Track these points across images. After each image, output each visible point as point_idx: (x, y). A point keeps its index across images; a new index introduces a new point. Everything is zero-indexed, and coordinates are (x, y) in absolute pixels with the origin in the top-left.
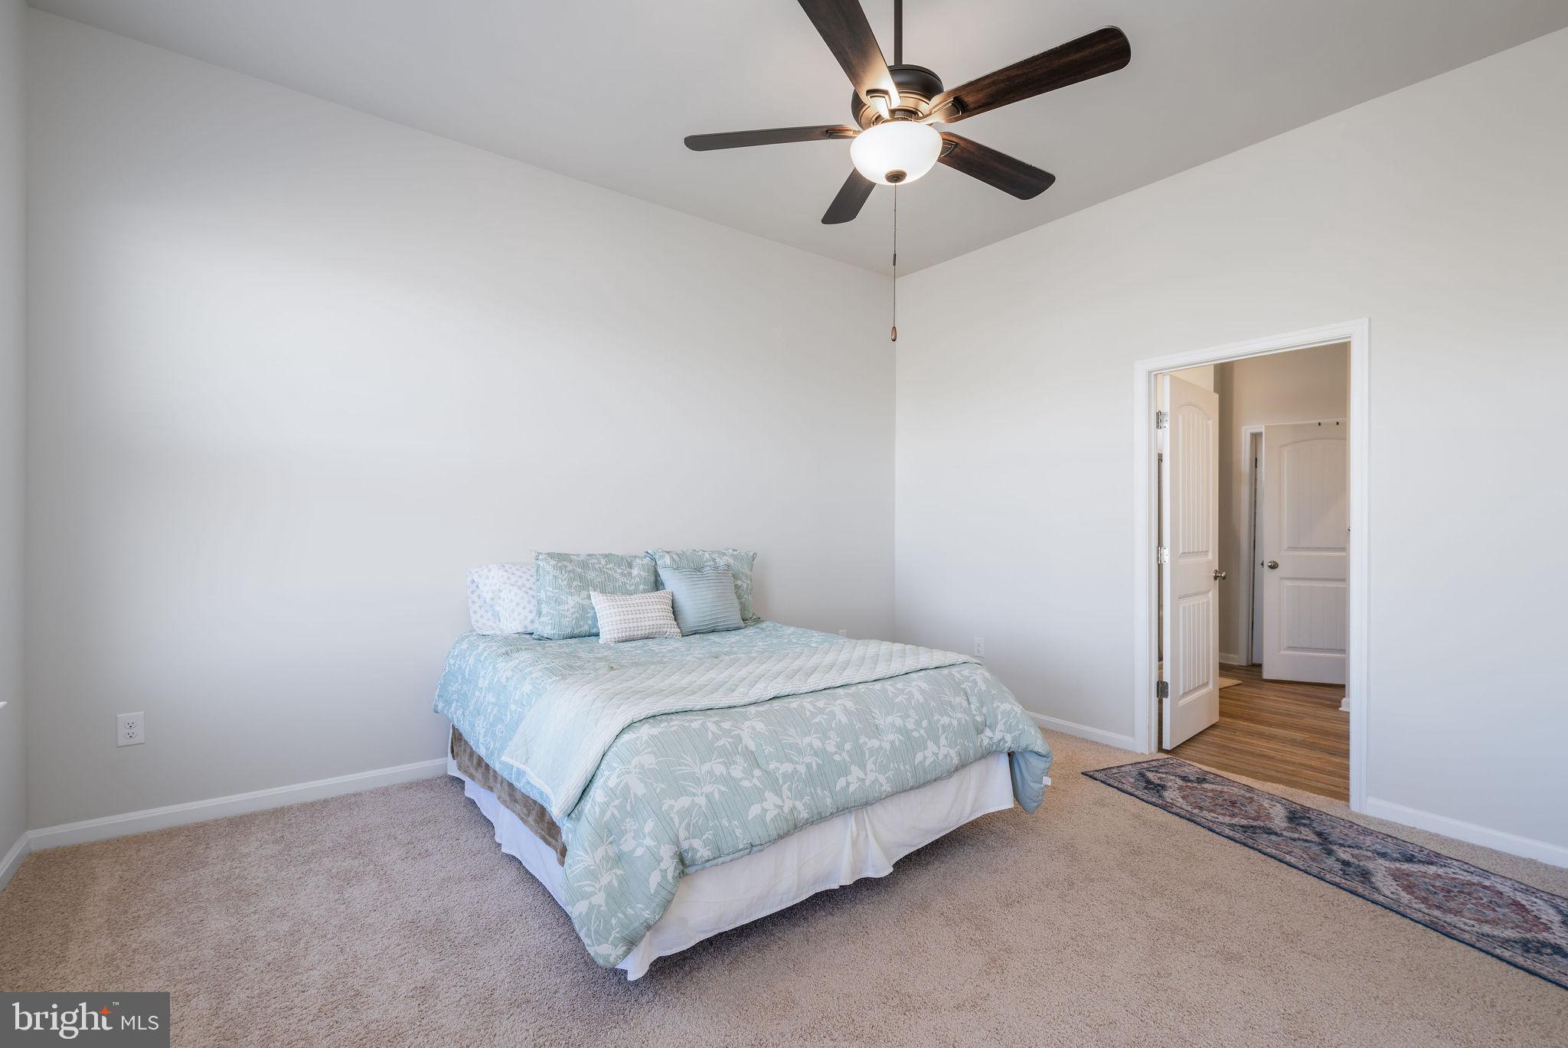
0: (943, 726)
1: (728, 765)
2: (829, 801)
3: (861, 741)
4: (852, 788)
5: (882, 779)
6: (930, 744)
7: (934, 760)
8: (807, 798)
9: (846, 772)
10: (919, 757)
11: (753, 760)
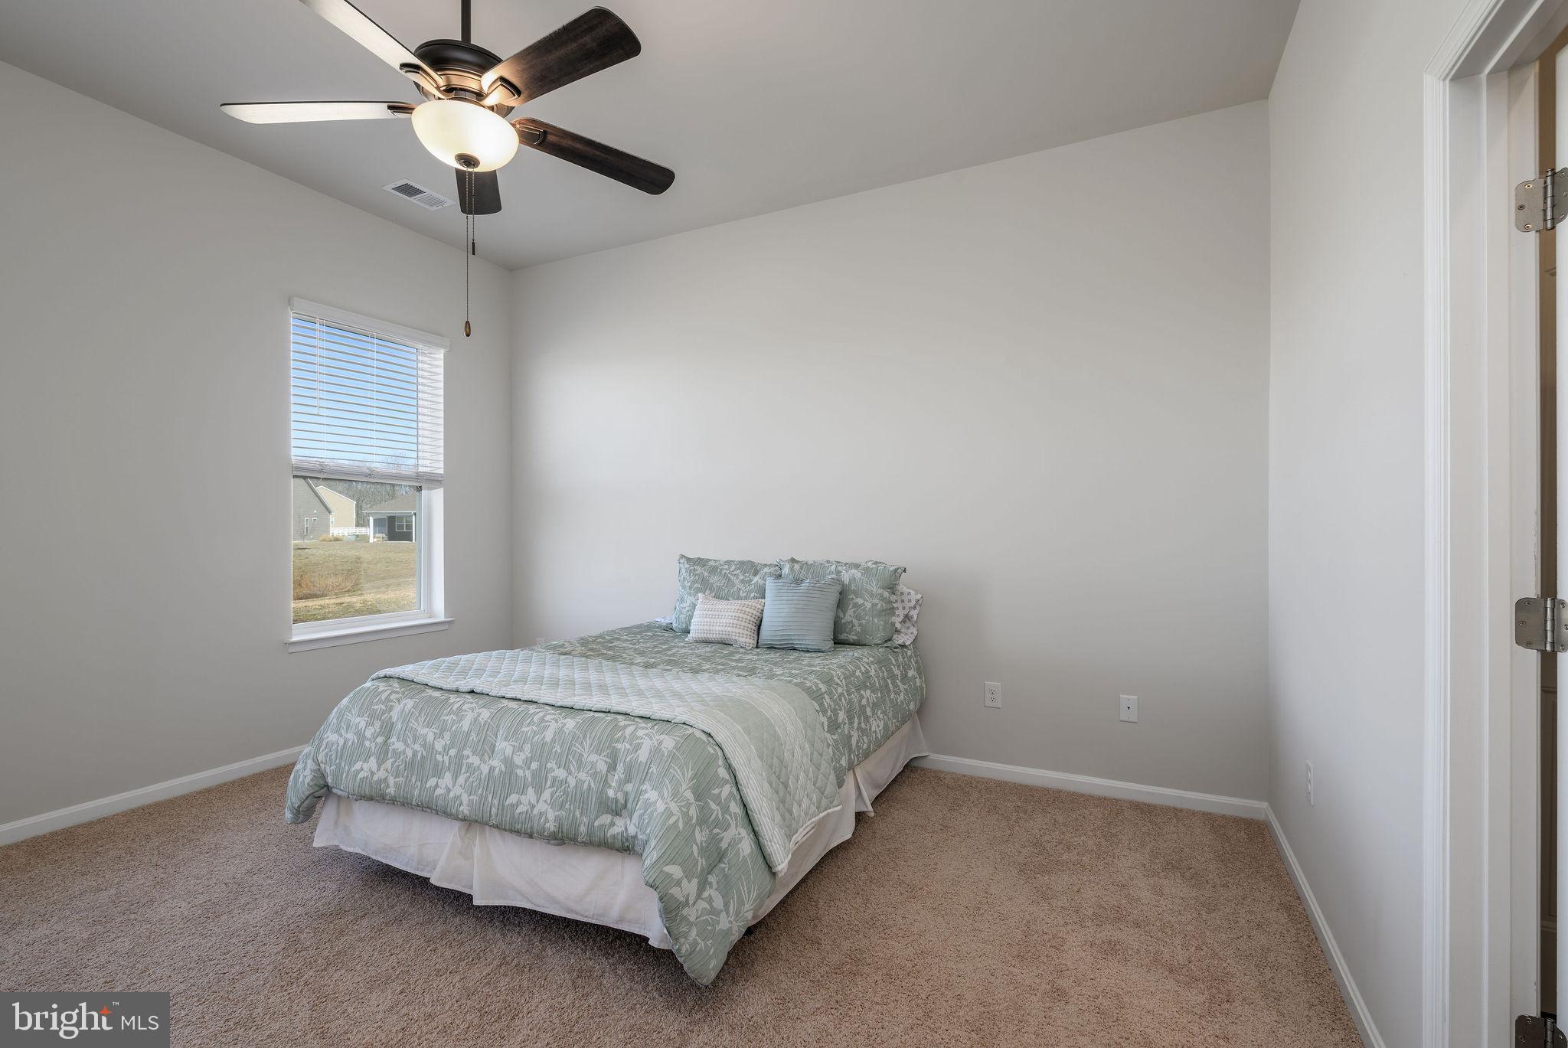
0: (554, 779)
1: (369, 724)
2: (416, 792)
3: (465, 753)
4: (438, 792)
5: (465, 798)
6: (531, 791)
7: (527, 811)
8: (401, 780)
9: (439, 775)
10: (513, 798)
11: (387, 730)
